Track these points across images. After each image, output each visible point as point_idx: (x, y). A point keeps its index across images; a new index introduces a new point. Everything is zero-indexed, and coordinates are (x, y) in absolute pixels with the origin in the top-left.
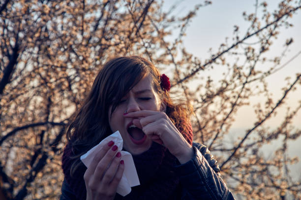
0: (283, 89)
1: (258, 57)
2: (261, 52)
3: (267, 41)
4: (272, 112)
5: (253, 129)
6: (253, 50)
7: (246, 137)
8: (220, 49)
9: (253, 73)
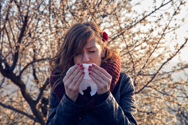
0: (185, 38)
1: (172, 18)
2: (173, 15)
3: (178, 8)
4: (178, 52)
6: (169, 14)
9: (168, 28)
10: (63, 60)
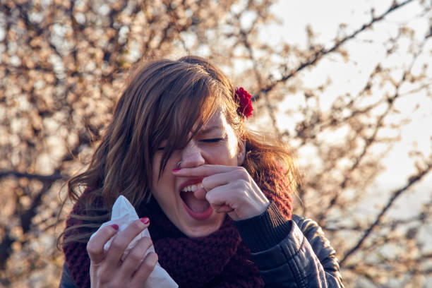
1: (421, 46)
2: (427, 37)
5: (405, 189)
6: (412, 33)
7: (389, 205)
8: (338, 33)
9: (409, 77)
10: (115, 174)
